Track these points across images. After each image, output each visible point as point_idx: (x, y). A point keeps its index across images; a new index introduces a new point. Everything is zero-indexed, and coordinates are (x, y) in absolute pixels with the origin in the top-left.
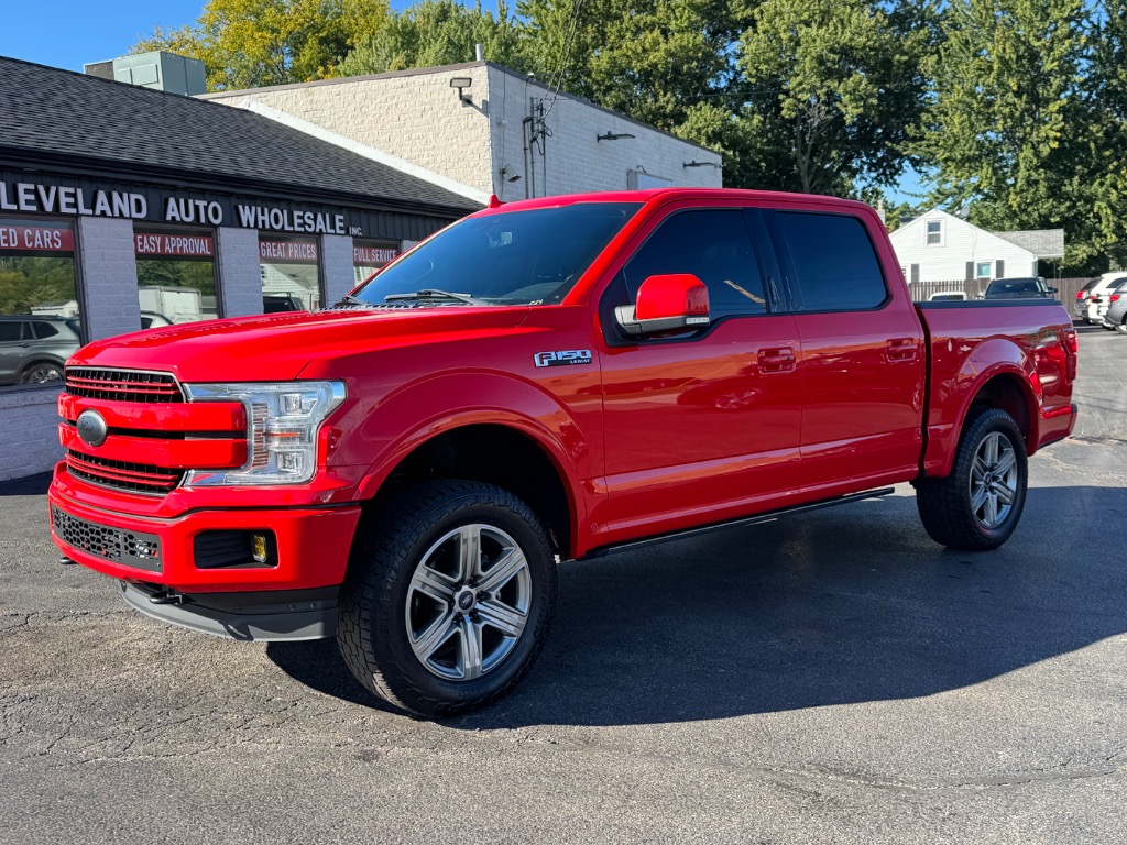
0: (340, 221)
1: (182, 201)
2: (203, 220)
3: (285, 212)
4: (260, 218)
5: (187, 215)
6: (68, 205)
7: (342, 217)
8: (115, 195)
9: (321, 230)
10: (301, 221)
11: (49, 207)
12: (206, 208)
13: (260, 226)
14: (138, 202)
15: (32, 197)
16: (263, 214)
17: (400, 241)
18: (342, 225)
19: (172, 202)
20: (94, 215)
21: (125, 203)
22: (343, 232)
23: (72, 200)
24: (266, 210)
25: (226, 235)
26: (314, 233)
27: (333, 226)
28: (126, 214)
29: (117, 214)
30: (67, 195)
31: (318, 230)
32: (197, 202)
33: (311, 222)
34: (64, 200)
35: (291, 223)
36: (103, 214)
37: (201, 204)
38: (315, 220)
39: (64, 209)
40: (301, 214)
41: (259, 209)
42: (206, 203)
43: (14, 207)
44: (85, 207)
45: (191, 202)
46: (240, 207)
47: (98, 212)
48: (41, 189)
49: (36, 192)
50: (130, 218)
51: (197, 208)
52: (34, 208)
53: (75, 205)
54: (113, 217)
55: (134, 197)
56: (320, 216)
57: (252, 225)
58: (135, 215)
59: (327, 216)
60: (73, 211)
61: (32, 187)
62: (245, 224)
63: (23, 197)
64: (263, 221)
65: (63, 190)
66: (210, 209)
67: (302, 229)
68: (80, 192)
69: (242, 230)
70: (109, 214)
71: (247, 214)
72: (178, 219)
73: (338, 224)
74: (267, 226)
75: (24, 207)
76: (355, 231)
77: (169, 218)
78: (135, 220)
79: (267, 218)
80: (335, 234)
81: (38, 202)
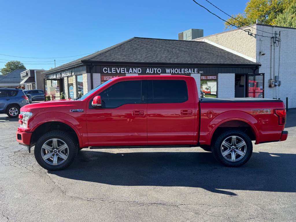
0: (196, 70)
1: (150, 69)
2: (156, 72)
3: (179, 69)
4: (172, 71)
5: (152, 71)
6: (123, 71)
7: (197, 69)
8: (134, 69)
9: (190, 73)
10: (184, 71)
11: (118, 72)
12: (157, 70)
13: (171, 73)
14: (139, 70)
15: (115, 70)
16: (172, 70)
17: (218, 74)
18: (197, 71)
19: (148, 69)
20: (128, 73)
21: (136, 70)
22: (197, 73)
23: (124, 70)
24: (173, 69)
26: (188, 73)
27: (194, 71)
28: (136, 72)
29: (134, 72)
30: (123, 69)
31: (189, 73)
32: (154, 69)
33: (187, 71)
34: (122, 70)
35: (181, 71)
36: (131, 73)
37: (155, 69)
38: (188, 71)
39: (122, 72)
40: (184, 69)
41: (171, 69)
42: (157, 69)
43: (111, 72)
44: (127, 72)
45: (153, 69)
46: (166, 69)
47: (129, 72)
48: (117, 69)
49: (116, 69)
50: (137, 73)
51: (154, 70)
52: (115, 72)
53: (124, 71)
54: (133, 73)
55: (138, 69)
56: (190, 70)
57: (169, 73)
58: (138, 72)
59: (192, 69)
60: (124, 72)
61: (115, 68)
62: (167, 73)
63: (113, 70)
64: (172, 72)
65: (122, 69)
67: (184, 73)
68: (126, 69)
70: (132, 72)
71: (168, 70)
72: (149, 73)
73: (195, 71)
74: (174, 73)
75: (113, 72)
76: (201, 72)
77: (147, 73)
78: (138, 73)
80: (195, 73)
81: (116, 71)
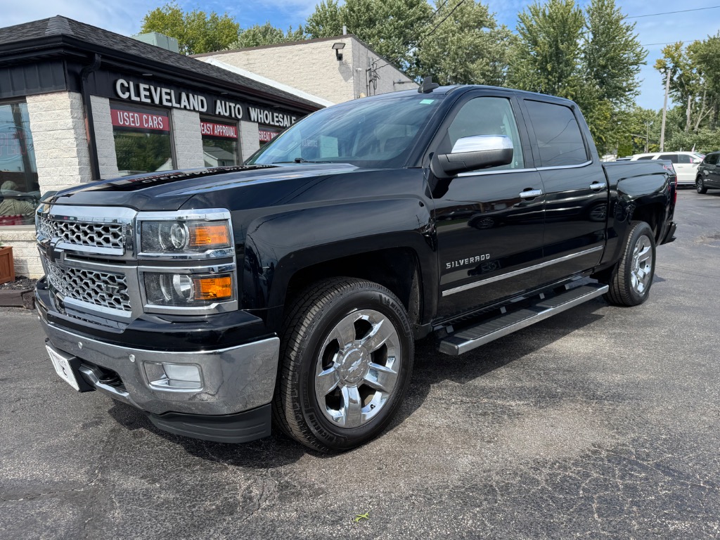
1: (223, 102)
2: (233, 116)
3: (270, 113)
4: (260, 116)
5: (226, 112)
6: (167, 100)
7: (295, 118)
8: (191, 96)
10: (277, 119)
11: (157, 101)
12: (234, 107)
13: (260, 121)
14: (202, 101)
15: (148, 93)
16: (260, 113)
19: (218, 103)
20: (180, 109)
21: (196, 101)
23: (168, 97)
24: (262, 111)
25: (244, 125)
26: (283, 126)
27: (291, 122)
28: (197, 109)
29: (192, 108)
31: (285, 125)
32: (230, 104)
33: (281, 121)
34: (165, 97)
35: (273, 120)
36: (185, 108)
37: (233, 105)
38: (283, 119)
39: (164, 103)
40: (277, 115)
41: (259, 110)
43: (138, 99)
44: (176, 103)
45: (227, 103)
46: (250, 109)
47: (182, 106)
48: (152, 88)
49: (149, 90)
50: (199, 111)
51: (230, 107)
52: (149, 101)
53: (171, 101)
54: (190, 110)
55: (200, 98)
56: (285, 116)
57: (256, 120)
58: (201, 110)
59: (288, 117)
60: (170, 104)
61: (147, 87)
62: (253, 120)
63: (143, 93)
64: (261, 119)
65: (164, 90)
66: (236, 109)
67: (278, 124)
68: (173, 92)
69: (251, 123)
70: (188, 107)
71: (254, 113)
72: (222, 114)
73: (293, 122)
74: (263, 121)
75: (143, 100)
77: (217, 113)
78: (201, 113)
79: (262, 117)
81: (151, 97)
